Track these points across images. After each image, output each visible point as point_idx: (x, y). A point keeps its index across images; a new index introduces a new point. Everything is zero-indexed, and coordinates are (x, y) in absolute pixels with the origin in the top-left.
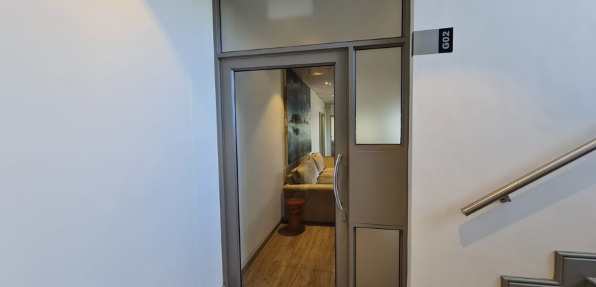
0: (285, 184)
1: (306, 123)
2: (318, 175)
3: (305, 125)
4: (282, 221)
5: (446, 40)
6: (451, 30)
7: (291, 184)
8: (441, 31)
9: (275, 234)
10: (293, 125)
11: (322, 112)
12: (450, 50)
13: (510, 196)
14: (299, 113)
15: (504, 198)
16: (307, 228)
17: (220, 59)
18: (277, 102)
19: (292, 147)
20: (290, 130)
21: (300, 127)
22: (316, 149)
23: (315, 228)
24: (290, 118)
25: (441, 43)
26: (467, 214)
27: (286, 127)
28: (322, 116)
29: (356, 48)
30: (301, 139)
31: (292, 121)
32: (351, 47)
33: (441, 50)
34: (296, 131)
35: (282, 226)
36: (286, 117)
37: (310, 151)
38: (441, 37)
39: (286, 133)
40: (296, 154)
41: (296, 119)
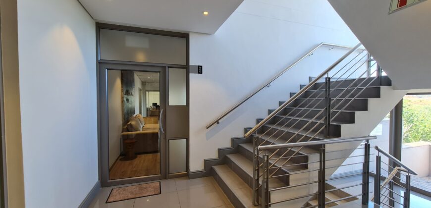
0: (123, 132)
1: (132, 95)
2: (142, 127)
3: (132, 96)
4: (120, 155)
5: (200, 69)
6: (202, 66)
7: (126, 132)
8: (199, 66)
9: (118, 161)
10: (125, 96)
11: (141, 88)
12: (201, 73)
13: (219, 121)
14: (129, 89)
15: (217, 122)
16: (139, 156)
17: (99, 63)
18: (118, 82)
19: (125, 111)
20: (125, 99)
21: (130, 97)
22: (137, 112)
23: (143, 155)
24: (124, 92)
25: (199, 70)
26: (207, 128)
27: (123, 98)
28: (140, 90)
29: (169, 67)
30: (130, 106)
31: (126, 94)
32: (167, 66)
33: (199, 73)
34: (128, 100)
35: (121, 157)
36: (122, 91)
37: (134, 114)
38: (199, 69)
39: (123, 101)
40: (128, 115)
41: (128, 93)
